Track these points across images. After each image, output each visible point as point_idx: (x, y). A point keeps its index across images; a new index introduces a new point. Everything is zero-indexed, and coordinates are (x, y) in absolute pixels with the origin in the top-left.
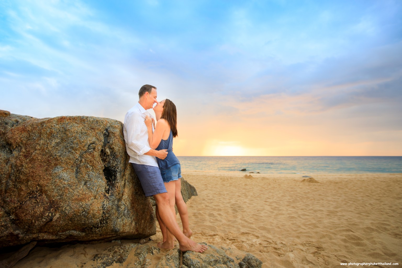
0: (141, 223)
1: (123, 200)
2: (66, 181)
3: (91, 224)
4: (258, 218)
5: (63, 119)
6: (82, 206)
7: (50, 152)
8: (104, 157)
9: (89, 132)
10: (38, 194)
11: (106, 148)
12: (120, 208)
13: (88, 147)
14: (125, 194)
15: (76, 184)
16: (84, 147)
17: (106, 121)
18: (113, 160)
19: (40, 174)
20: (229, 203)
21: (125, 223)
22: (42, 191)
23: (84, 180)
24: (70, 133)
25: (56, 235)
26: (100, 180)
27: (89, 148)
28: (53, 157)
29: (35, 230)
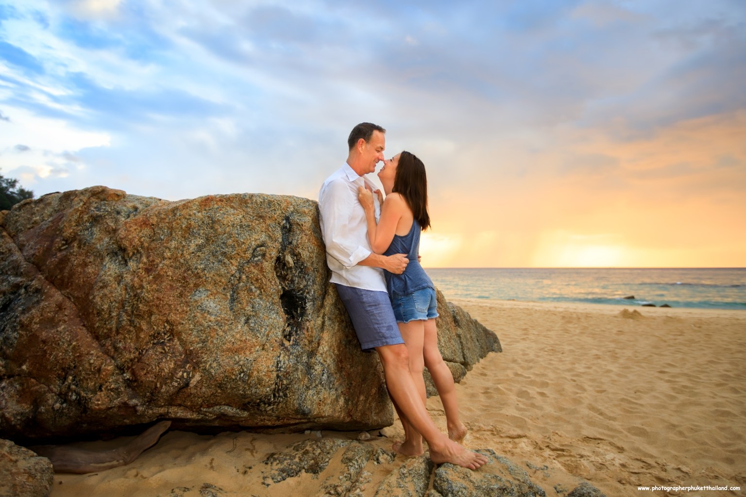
0: (358, 401)
1: (319, 355)
2: (213, 315)
3: (255, 396)
4: (631, 408)
5: (209, 201)
6: (238, 362)
7: (187, 263)
8: (283, 272)
9: (254, 224)
10: (167, 337)
11: (285, 253)
12: (313, 369)
13: (252, 253)
14: (324, 342)
15: (230, 322)
16: (245, 252)
17: (286, 201)
18: (300, 277)
19: (170, 303)
20: (569, 370)
21: (322, 398)
22: (173, 333)
23: (244, 314)
24: (220, 227)
25: (199, 412)
26: (274, 316)
27: (255, 254)
28: (192, 272)
29: (162, 401)
